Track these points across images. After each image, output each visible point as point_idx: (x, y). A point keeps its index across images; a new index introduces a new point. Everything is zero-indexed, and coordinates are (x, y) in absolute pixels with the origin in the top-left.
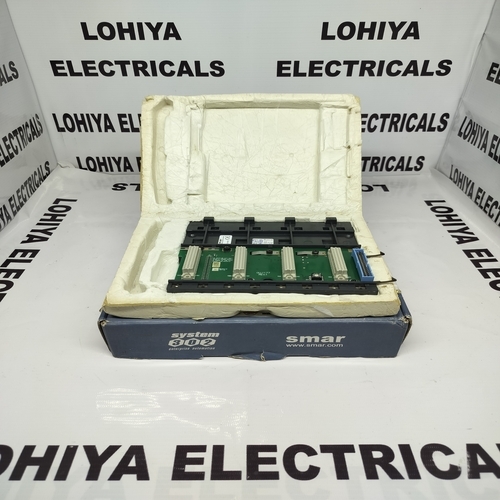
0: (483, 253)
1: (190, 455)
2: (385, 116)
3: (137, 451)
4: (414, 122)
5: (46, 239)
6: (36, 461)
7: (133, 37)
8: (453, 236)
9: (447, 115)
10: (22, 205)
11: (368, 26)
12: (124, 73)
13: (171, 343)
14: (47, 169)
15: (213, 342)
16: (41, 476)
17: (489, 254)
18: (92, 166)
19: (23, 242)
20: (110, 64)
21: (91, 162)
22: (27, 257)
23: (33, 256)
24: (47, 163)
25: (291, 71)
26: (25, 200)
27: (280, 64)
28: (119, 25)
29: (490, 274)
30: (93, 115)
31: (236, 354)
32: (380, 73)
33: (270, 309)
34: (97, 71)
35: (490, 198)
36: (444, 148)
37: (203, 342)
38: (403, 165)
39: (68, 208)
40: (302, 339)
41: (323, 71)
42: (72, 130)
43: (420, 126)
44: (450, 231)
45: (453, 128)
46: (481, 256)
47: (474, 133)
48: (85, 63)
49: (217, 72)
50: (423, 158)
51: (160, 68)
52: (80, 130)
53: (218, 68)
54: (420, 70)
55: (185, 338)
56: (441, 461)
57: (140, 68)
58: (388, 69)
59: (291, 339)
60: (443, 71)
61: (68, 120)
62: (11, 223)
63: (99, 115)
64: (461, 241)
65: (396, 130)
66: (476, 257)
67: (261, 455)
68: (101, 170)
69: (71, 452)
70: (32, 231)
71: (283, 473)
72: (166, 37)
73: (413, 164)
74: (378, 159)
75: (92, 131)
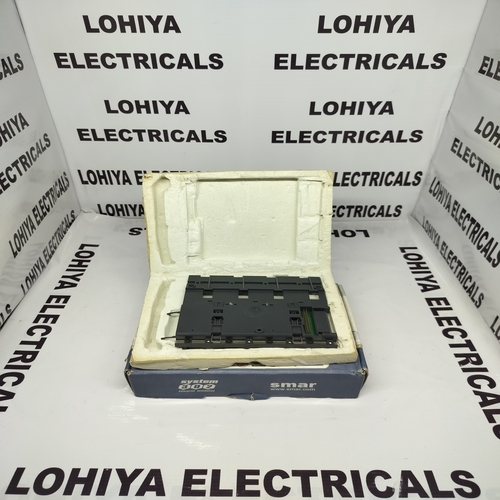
0: (442, 302)
1: (195, 477)
2: (366, 174)
3: (155, 473)
4: (391, 179)
5: (75, 285)
6: (81, 481)
7: (148, 112)
8: (419, 284)
9: (421, 173)
10: (53, 252)
11: (349, 104)
12: (141, 139)
13: (180, 387)
14: (73, 216)
15: (214, 386)
16: (86, 492)
17: (447, 303)
18: (111, 212)
19: (56, 288)
20: (129, 132)
21: (110, 209)
22: (61, 303)
23: (65, 302)
24: (73, 212)
25: (284, 139)
26: (55, 248)
27: (274, 133)
28: (137, 102)
29: (444, 322)
30: (113, 172)
31: (231, 395)
32: (360, 141)
33: (259, 361)
34: (118, 137)
35: (451, 253)
36: (419, 200)
37: (205, 387)
38: (383, 212)
39: (92, 254)
40: (283, 385)
41: (311, 139)
42: (95, 183)
43: (397, 182)
44: (417, 279)
45: (425, 183)
46: (439, 304)
47: (441, 193)
48: (107, 131)
49: (221, 139)
50: (401, 207)
51: (172, 136)
52: (101, 183)
53: (221, 136)
54: (395, 137)
55: (192, 384)
56: (381, 484)
57: (154, 135)
58: (368, 137)
59: (274, 385)
60: (415, 139)
61: (91, 175)
62: (45, 270)
63: (119, 172)
64: (425, 289)
65: (376, 185)
66: (435, 305)
67: (248, 477)
68: (119, 215)
69: (107, 473)
70: (63, 277)
71: (263, 492)
72: (177, 112)
73: (392, 211)
74: (361, 207)
75: (112, 183)
